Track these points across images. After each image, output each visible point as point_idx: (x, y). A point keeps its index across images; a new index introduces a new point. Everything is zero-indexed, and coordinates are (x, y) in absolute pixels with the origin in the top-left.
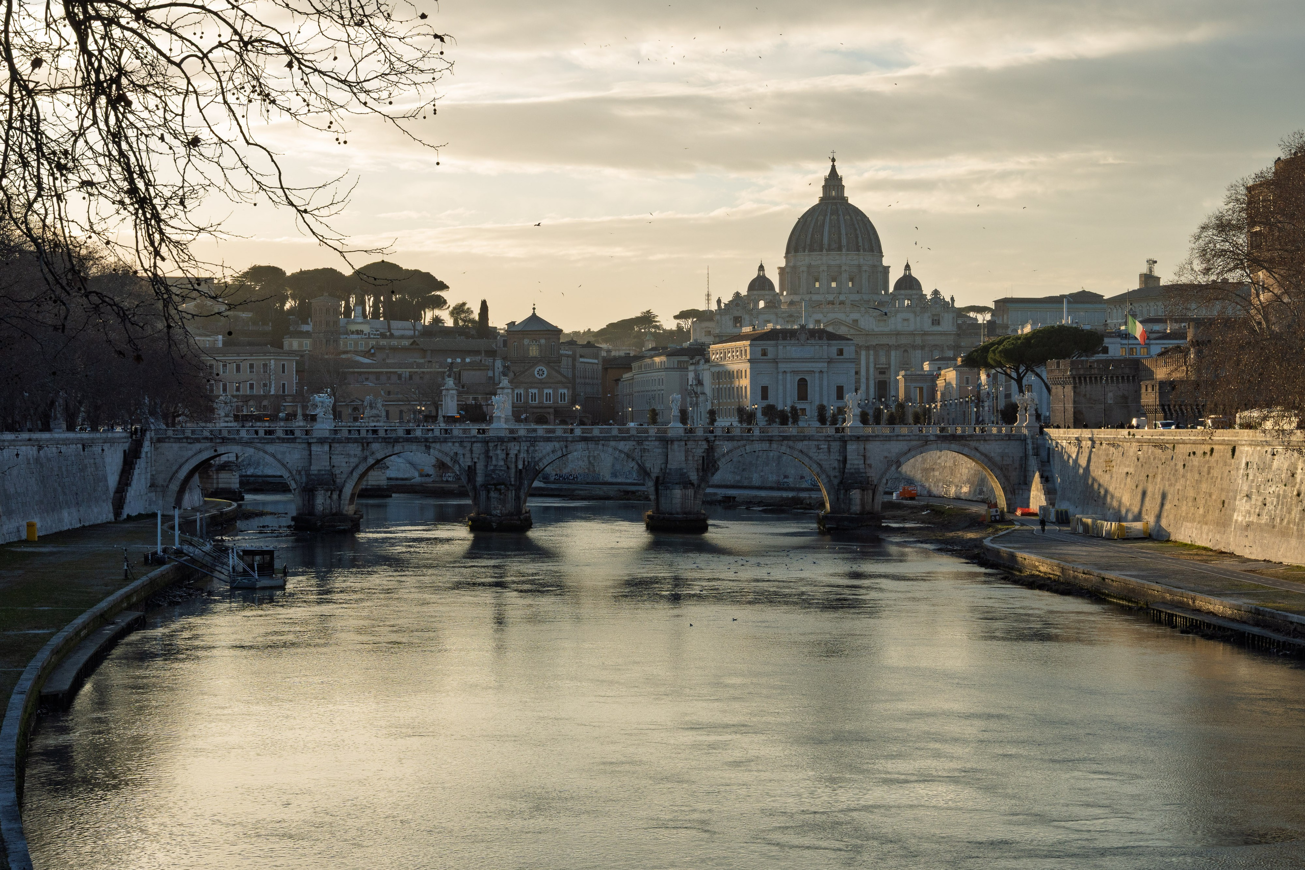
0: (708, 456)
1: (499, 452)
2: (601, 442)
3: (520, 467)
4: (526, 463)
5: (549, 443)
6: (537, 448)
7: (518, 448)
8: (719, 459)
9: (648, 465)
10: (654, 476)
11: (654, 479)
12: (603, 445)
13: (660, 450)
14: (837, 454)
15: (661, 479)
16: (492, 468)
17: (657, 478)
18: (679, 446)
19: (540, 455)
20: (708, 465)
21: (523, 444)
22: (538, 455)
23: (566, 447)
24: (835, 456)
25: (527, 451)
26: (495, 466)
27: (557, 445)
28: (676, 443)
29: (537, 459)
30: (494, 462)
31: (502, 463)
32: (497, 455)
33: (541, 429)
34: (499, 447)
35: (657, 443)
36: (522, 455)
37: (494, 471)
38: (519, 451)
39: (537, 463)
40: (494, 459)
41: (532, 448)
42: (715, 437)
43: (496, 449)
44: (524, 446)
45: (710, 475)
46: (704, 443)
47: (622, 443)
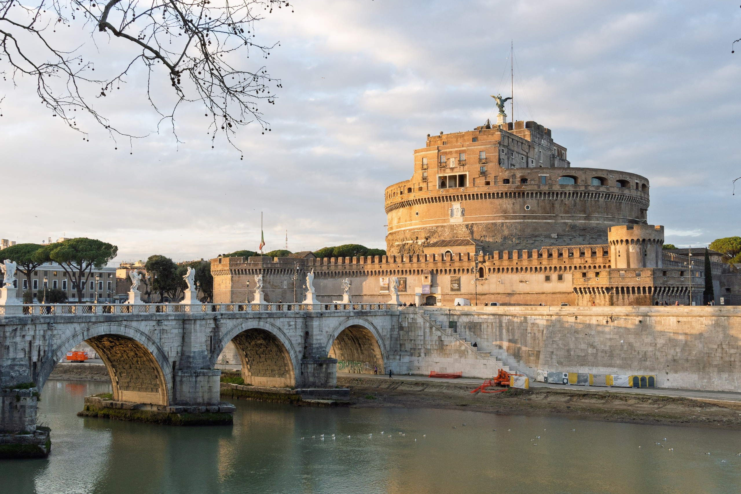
0: (215, 336)
1: (18, 339)
2: (125, 323)
3: (35, 359)
4: (42, 353)
5: (69, 325)
6: (55, 332)
7: (32, 333)
8: (223, 338)
9: (166, 349)
10: (171, 360)
11: (171, 364)
12: (126, 326)
13: (176, 331)
14: (300, 330)
15: (177, 363)
16: (9, 362)
17: (174, 363)
18: (201, 326)
19: (59, 342)
20: (214, 346)
21: (39, 327)
22: (56, 342)
23: (88, 330)
24: (300, 332)
25: (44, 336)
26: (14, 359)
27: (78, 327)
28: (198, 322)
29: (55, 347)
30: (11, 355)
31: (21, 355)
32: (16, 343)
33: (57, 309)
34: (18, 333)
35: (174, 323)
36: (38, 342)
37: (12, 367)
38: (34, 337)
39: (54, 352)
40: (11, 349)
41: (49, 333)
42: (222, 315)
43: (14, 336)
44: (41, 329)
45: (215, 356)
46: (212, 322)
47: (143, 323)
